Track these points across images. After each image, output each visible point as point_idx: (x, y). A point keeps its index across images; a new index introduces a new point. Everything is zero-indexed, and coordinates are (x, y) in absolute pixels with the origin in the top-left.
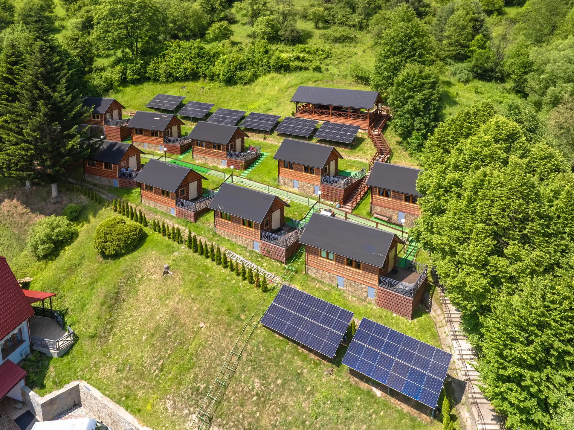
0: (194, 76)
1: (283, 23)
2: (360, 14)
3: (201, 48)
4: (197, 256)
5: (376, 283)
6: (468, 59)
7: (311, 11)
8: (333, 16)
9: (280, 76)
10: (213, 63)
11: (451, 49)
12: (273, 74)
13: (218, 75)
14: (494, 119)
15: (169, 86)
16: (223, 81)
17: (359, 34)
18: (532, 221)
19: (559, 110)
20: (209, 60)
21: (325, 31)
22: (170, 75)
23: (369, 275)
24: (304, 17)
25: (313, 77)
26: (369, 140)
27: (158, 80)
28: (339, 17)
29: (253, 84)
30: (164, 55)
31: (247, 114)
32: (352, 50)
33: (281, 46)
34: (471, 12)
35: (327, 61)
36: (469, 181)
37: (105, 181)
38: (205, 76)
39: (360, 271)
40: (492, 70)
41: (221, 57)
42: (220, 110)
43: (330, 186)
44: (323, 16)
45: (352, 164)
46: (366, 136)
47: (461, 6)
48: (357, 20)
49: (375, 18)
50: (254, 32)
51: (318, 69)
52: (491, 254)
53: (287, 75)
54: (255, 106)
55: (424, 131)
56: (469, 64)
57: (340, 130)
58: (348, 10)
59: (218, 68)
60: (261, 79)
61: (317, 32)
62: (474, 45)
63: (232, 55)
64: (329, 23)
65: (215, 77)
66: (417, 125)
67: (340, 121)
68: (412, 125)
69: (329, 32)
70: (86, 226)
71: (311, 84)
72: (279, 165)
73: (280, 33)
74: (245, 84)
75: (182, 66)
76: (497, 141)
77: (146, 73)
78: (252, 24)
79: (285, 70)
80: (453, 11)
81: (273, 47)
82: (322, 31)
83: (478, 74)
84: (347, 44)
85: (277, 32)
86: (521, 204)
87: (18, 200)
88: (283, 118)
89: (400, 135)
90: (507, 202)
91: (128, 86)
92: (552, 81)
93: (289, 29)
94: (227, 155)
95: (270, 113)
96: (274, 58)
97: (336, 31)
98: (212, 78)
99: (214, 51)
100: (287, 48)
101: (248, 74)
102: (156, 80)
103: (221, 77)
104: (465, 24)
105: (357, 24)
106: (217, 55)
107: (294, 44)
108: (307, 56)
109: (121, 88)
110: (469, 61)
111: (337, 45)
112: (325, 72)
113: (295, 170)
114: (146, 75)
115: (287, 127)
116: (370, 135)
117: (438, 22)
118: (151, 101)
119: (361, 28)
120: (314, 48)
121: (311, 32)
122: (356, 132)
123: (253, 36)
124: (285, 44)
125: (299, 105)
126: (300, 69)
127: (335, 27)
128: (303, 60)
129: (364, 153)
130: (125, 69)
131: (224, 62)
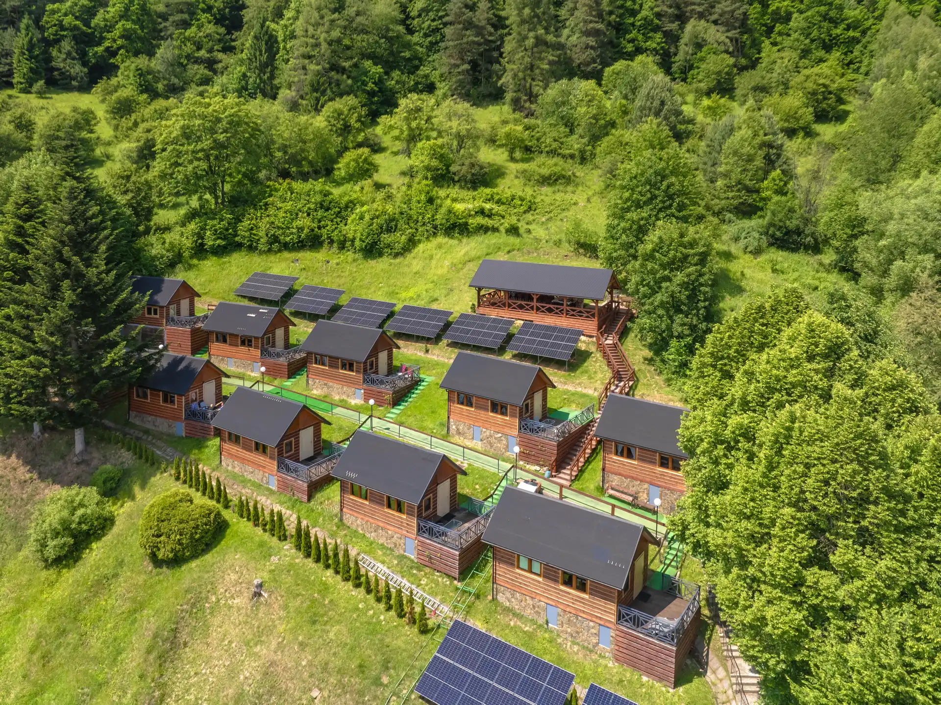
0: (313, 242)
1: (458, 151)
2: (581, 137)
3: (327, 194)
4: (310, 563)
5: (613, 618)
6: (759, 213)
7: (503, 130)
8: (538, 140)
9: (454, 242)
10: (344, 219)
11: (731, 195)
12: (441, 239)
13: (353, 241)
14: (805, 319)
15: (272, 258)
16: (361, 250)
17: (580, 171)
18: (876, 503)
19: (912, 301)
20: (338, 214)
21: (525, 166)
22: (275, 239)
23: (601, 602)
24: (492, 141)
25: (506, 245)
26: (599, 355)
27: (256, 248)
28: (548, 141)
29: (409, 256)
30: (266, 204)
31: (398, 308)
32: (568, 197)
33: (454, 191)
34: (761, 133)
35: (529, 217)
36: (767, 429)
37: (162, 425)
38: (332, 242)
39: (586, 596)
40: (798, 232)
41: (358, 210)
42: (355, 300)
43: (534, 437)
44: (523, 141)
45: (570, 398)
46: (593, 349)
47: (744, 121)
48: (576, 146)
49: (605, 143)
50: (412, 167)
51: (513, 231)
52: (808, 563)
53: (465, 240)
54: (411, 293)
55: (689, 340)
56: (761, 221)
57: (549, 337)
58: (562, 129)
59: (353, 228)
60: (421, 247)
61: (513, 167)
62: (767, 189)
63: (375, 206)
64: (531, 151)
65: (348, 244)
66: (677, 329)
67: (549, 320)
68: (669, 328)
69: (531, 166)
70: (128, 505)
71: (502, 257)
72: (449, 400)
73: (453, 169)
74: (396, 255)
75: (294, 225)
76: (811, 358)
77: (236, 235)
78: (408, 153)
79: (461, 233)
80: (731, 130)
81: (442, 193)
82: (521, 166)
83: (777, 239)
84: (561, 188)
85: (448, 166)
86: (855, 473)
87: (18, 457)
88: (456, 315)
89: (650, 346)
90: (832, 468)
91: (205, 258)
92: (898, 251)
93: (467, 162)
94: (365, 380)
95: (435, 306)
96: (443, 210)
97: (542, 165)
98: (342, 246)
99: (346, 199)
100: (464, 194)
101: (400, 238)
102: (252, 248)
103: (357, 243)
104: (752, 152)
105: (577, 153)
106: (351, 205)
107: (475, 188)
108: (496, 208)
109: (195, 261)
110: (760, 217)
111: (546, 189)
112: (525, 235)
113: (477, 407)
114: (237, 239)
115: (462, 331)
116: (600, 346)
117: (708, 150)
118: (243, 285)
119: (583, 159)
120: (508, 193)
121: (502, 167)
122: (577, 341)
123: (410, 173)
124: (461, 187)
125: (482, 293)
126: (485, 229)
127: (541, 159)
128: (490, 216)
129: (590, 378)
130: (203, 229)
131: (362, 218)
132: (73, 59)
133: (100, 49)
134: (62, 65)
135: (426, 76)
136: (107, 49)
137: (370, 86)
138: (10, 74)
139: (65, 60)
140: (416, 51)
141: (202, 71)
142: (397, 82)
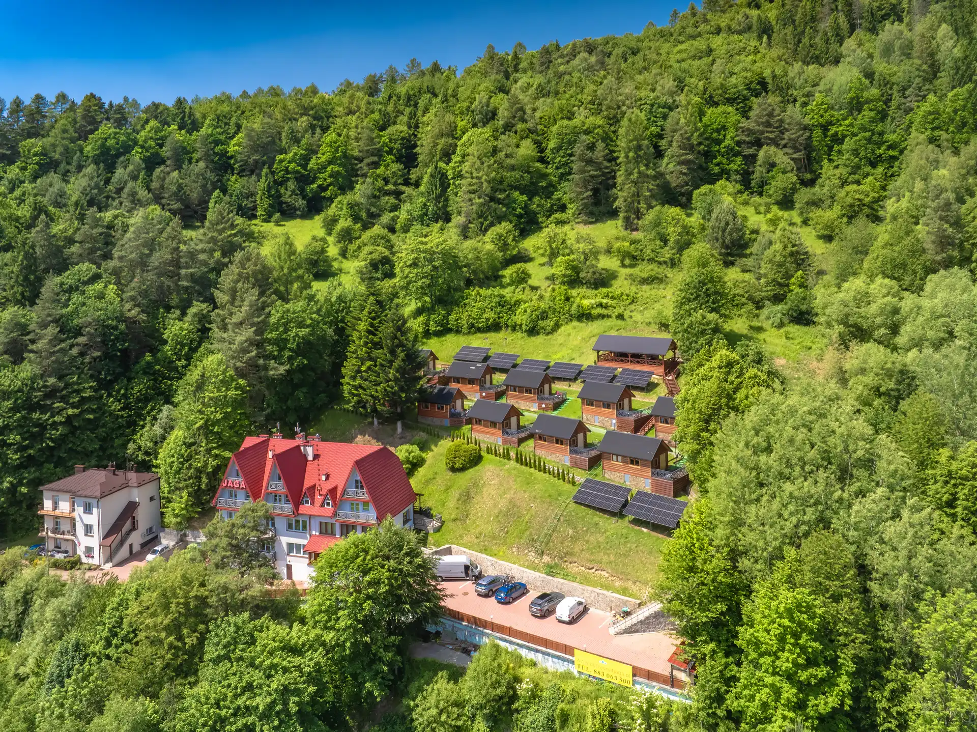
0: (495, 327)
1: (585, 263)
2: (672, 248)
3: (502, 297)
5: (650, 475)
6: (785, 301)
7: (617, 245)
8: (641, 251)
9: (583, 325)
10: (514, 312)
11: (769, 288)
12: (575, 323)
13: (521, 325)
15: (471, 337)
16: (526, 331)
17: (669, 273)
20: (510, 309)
21: (632, 270)
22: (472, 326)
23: (645, 469)
24: (609, 251)
25: (616, 326)
26: (664, 385)
27: (461, 332)
28: (648, 251)
29: (556, 334)
30: (465, 304)
31: (552, 364)
32: (660, 292)
33: (583, 290)
34: (790, 246)
35: (632, 307)
37: (436, 421)
38: (507, 326)
39: (639, 467)
41: (523, 306)
42: (526, 360)
43: (624, 418)
44: (630, 252)
45: (646, 405)
46: (661, 382)
47: (779, 238)
48: (668, 255)
50: (553, 275)
51: (621, 317)
53: (590, 323)
54: (559, 355)
56: (784, 306)
57: (637, 376)
58: (658, 242)
59: (520, 317)
60: (563, 328)
61: (623, 271)
62: (794, 284)
63: (533, 303)
64: (636, 259)
65: (518, 327)
67: (638, 367)
69: (636, 271)
71: (613, 333)
72: (583, 403)
73: (582, 275)
74: (548, 334)
75: (483, 316)
77: (448, 324)
78: (551, 264)
79: (588, 319)
80: (770, 244)
81: (574, 292)
82: (628, 271)
83: (795, 318)
84: (656, 286)
85: (578, 273)
87: (369, 436)
88: (585, 367)
91: (430, 338)
93: (591, 270)
94: (538, 399)
95: (573, 362)
96: (575, 306)
97: (645, 269)
98: (514, 329)
99: (514, 299)
100: (590, 292)
101: (550, 323)
102: (458, 332)
103: (524, 327)
104: (783, 259)
105: (668, 260)
106: (518, 303)
107: (596, 288)
108: (610, 302)
109: (425, 340)
110: (784, 303)
111: (645, 287)
112: (628, 320)
113: (596, 406)
114: (449, 326)
115: (589, 375)
116: (664, 380)
118: (457, 354)
119: (673, 264)
120: (618, 292)
121: (616, 271)
122: (650, 377)
123: (552, 278)
124: (587, 288)
125: (601, 353)
126: (603, 316)
127: (643, 265)
128: (606, 307)
129: (658, 395)
130: (428, 320)
131: (525, 311)
132: (297, 195)
133: (314, 186)
134: (289, 200)
135: (559, 199)
136: (319, 186)
137: (519, 211)
138: (255, 208)
139: (291, 196)
140: (551, 181)
141: (392, 200)
142: (538, 206)
